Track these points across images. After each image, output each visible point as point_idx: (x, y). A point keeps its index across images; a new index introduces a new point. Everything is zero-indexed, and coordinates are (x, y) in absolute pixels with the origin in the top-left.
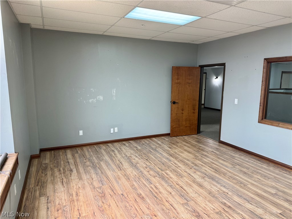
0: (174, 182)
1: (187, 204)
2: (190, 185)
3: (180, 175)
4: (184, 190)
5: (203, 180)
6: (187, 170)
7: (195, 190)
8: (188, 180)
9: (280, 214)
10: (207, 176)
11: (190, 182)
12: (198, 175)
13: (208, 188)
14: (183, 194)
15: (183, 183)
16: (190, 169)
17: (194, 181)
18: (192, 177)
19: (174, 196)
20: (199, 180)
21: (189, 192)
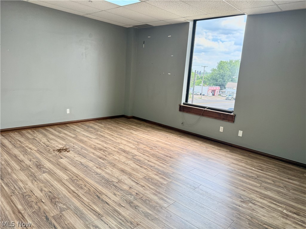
0: (150, 170)
1: (133, 156)
2: (133, 170)
3: (148, 180)
4: (138, 165)
5: (120, 178)
6: (141, 189)
7: (128, 166)
8: (137, 176)
9: (62, 158)
10: (114, 185)
11: (135, 173)
12: (126, 184)
13: (115, 169)
14: (138, 162)
15: (141, 171)
16: (137, 192)
17: (130, 175)
18: (134, 180)
19: (145, 160)
20: (124, 178)
21: (134, 164)
